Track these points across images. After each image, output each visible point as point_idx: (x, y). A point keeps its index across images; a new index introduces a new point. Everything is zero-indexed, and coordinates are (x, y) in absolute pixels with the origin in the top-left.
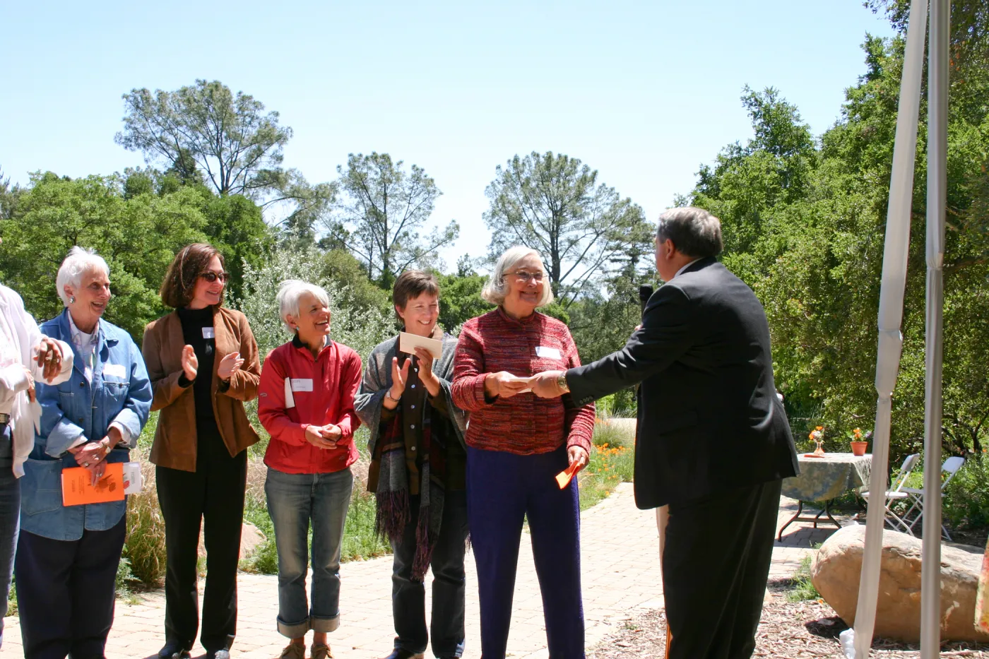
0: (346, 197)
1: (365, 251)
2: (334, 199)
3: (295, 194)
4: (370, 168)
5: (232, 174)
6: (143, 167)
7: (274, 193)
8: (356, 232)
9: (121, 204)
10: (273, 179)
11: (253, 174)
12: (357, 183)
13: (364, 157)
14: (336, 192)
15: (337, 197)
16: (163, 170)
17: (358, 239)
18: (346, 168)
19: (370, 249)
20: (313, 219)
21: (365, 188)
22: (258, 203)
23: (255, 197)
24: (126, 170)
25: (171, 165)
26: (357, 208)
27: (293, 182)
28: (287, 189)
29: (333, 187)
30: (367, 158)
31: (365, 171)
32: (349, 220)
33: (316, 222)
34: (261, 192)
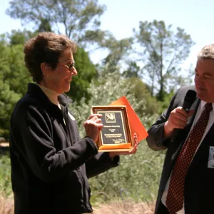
0: (138, 47)
1: (149, 79)
2: (131, 48)
3: (107, 45)
4: (152, 29)
5: (72, 33)
6: (22, 30)
7: (96, 45)
8: (145, 67)
9: (8, 50)
10: (94, 36)
11: (83, 33)
12: (145, 38)
13: (148, 23)
14: (132, 43)
15: (133, 46)
16: (33, 31)
17: (145, 71)
18: (138, 30)
19: (152, 77)
20: (119, 59)
21: (149, 41)
22: (86, 50)
23: (85, 46)
24: (13, 31)
25: (37, 28)
26: (145, 53)
27: (107, 38)
28: (104, 41)
29: (131, 40)
30: (150, 24)
31: (149, 31)
32: (140, 60)
33: (120, 61)
34: (88, 44)
